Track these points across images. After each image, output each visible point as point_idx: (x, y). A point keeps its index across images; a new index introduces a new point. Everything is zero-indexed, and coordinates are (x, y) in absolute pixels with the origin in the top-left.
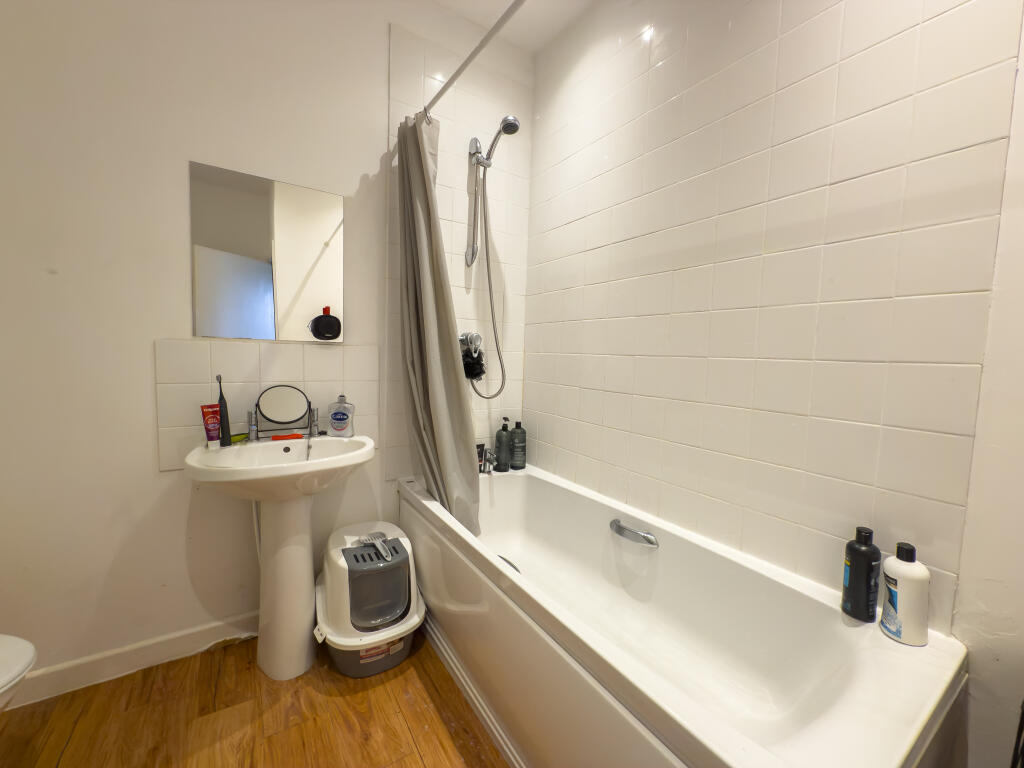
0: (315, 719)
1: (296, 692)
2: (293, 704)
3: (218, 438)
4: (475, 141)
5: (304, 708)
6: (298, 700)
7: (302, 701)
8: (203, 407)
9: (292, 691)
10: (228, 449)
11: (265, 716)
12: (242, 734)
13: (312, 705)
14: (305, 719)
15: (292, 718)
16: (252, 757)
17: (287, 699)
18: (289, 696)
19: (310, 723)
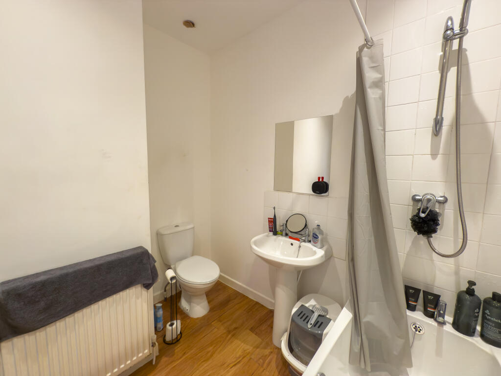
0: (264, 370)
1: (272, 352)
2: (266, 355)
3: (272, 231)
4: (451, 18)
5: (267, 360)
6: (269, 356)
7: (269, 358)
8: (269, 218)
9: (272, 350)
10: (275, 237)
11: (258, 350)
12: (249, 348)
13: (270, 363)
14: (262, 366)
15: (261, 360)
16: (242, 359)
17: (267, 352)
18: (269, 351)
19: (262, 369)
